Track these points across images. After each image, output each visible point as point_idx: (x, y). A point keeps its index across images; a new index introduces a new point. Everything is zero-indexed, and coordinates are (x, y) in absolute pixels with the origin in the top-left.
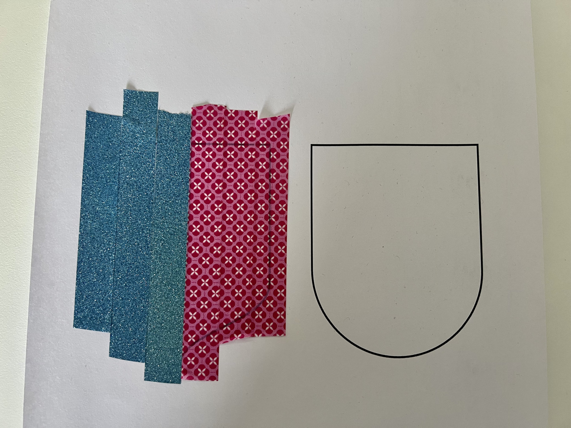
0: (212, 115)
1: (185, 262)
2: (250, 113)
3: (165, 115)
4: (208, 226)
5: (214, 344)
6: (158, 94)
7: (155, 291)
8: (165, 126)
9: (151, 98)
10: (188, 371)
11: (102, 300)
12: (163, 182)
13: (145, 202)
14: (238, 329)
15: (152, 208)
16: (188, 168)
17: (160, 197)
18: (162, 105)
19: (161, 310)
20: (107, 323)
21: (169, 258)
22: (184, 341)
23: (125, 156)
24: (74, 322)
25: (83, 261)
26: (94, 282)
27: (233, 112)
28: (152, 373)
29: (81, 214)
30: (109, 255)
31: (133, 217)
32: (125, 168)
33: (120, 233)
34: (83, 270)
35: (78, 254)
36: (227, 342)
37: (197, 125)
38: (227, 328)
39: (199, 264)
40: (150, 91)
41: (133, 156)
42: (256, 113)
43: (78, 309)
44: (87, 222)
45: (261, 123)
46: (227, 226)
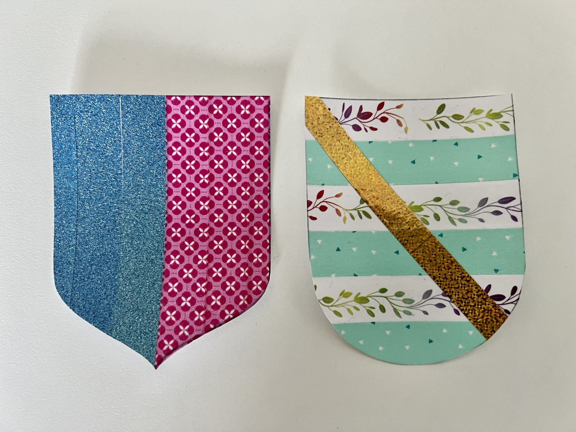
1: (163, 247)
16: (163, 127)
22: (158, 349)
33: (82, 212)
39: (180, 250)
46: (216, 202)
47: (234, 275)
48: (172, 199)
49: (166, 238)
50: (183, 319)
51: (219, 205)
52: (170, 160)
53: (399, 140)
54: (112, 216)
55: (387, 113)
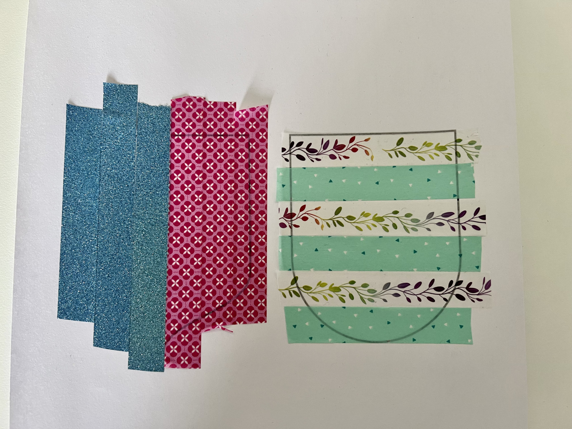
0: (191, 107)
1: (167, 252)
2: (229, 105)
3: (145, 108)
4: (188, 217)
5: (196, 332)
6: (138, 87)
7: (138, 281)
8: (145, 119)
9: (131, 91)
10: (171, 359)
11: (86, 291)
12: (143, 174)
13: (126, 194)
14: (220, 317)
15: (133, 200)
16: (167, 159)
17: (141, 188)
18: (142, 98)
19: (143, 300)
20: (91, 313)
21: (151, 248)
22: (166, 330)
23: (106, 149)
24: (58, 313)
25: (66, 253)
26: (77, 273)
27: (212, 103)
28: (135, 362)
29: (63, 206)
30: (92, 246)
31: (114, 209)
32: (106, 160)
33: (102, 224)
34: (66, 262)
35: (61, 246)
36: (209, 330)
37: (177, 117)
38: (209, 317)
39: (180, 254)
40: (130, 84)
41: (113, 148)
42: (235, 104)
43: (62, 300)
44: (69, 215)
45: (239, 114)
46: (208, 216)
47: (222, 273)
48: (173, 214)
49: (168, 245)
50: (184, 307)
51: (210, 218)
52: (172, 183)
53: (366, 166)
54: (126, 228)
55: (357, 145)
